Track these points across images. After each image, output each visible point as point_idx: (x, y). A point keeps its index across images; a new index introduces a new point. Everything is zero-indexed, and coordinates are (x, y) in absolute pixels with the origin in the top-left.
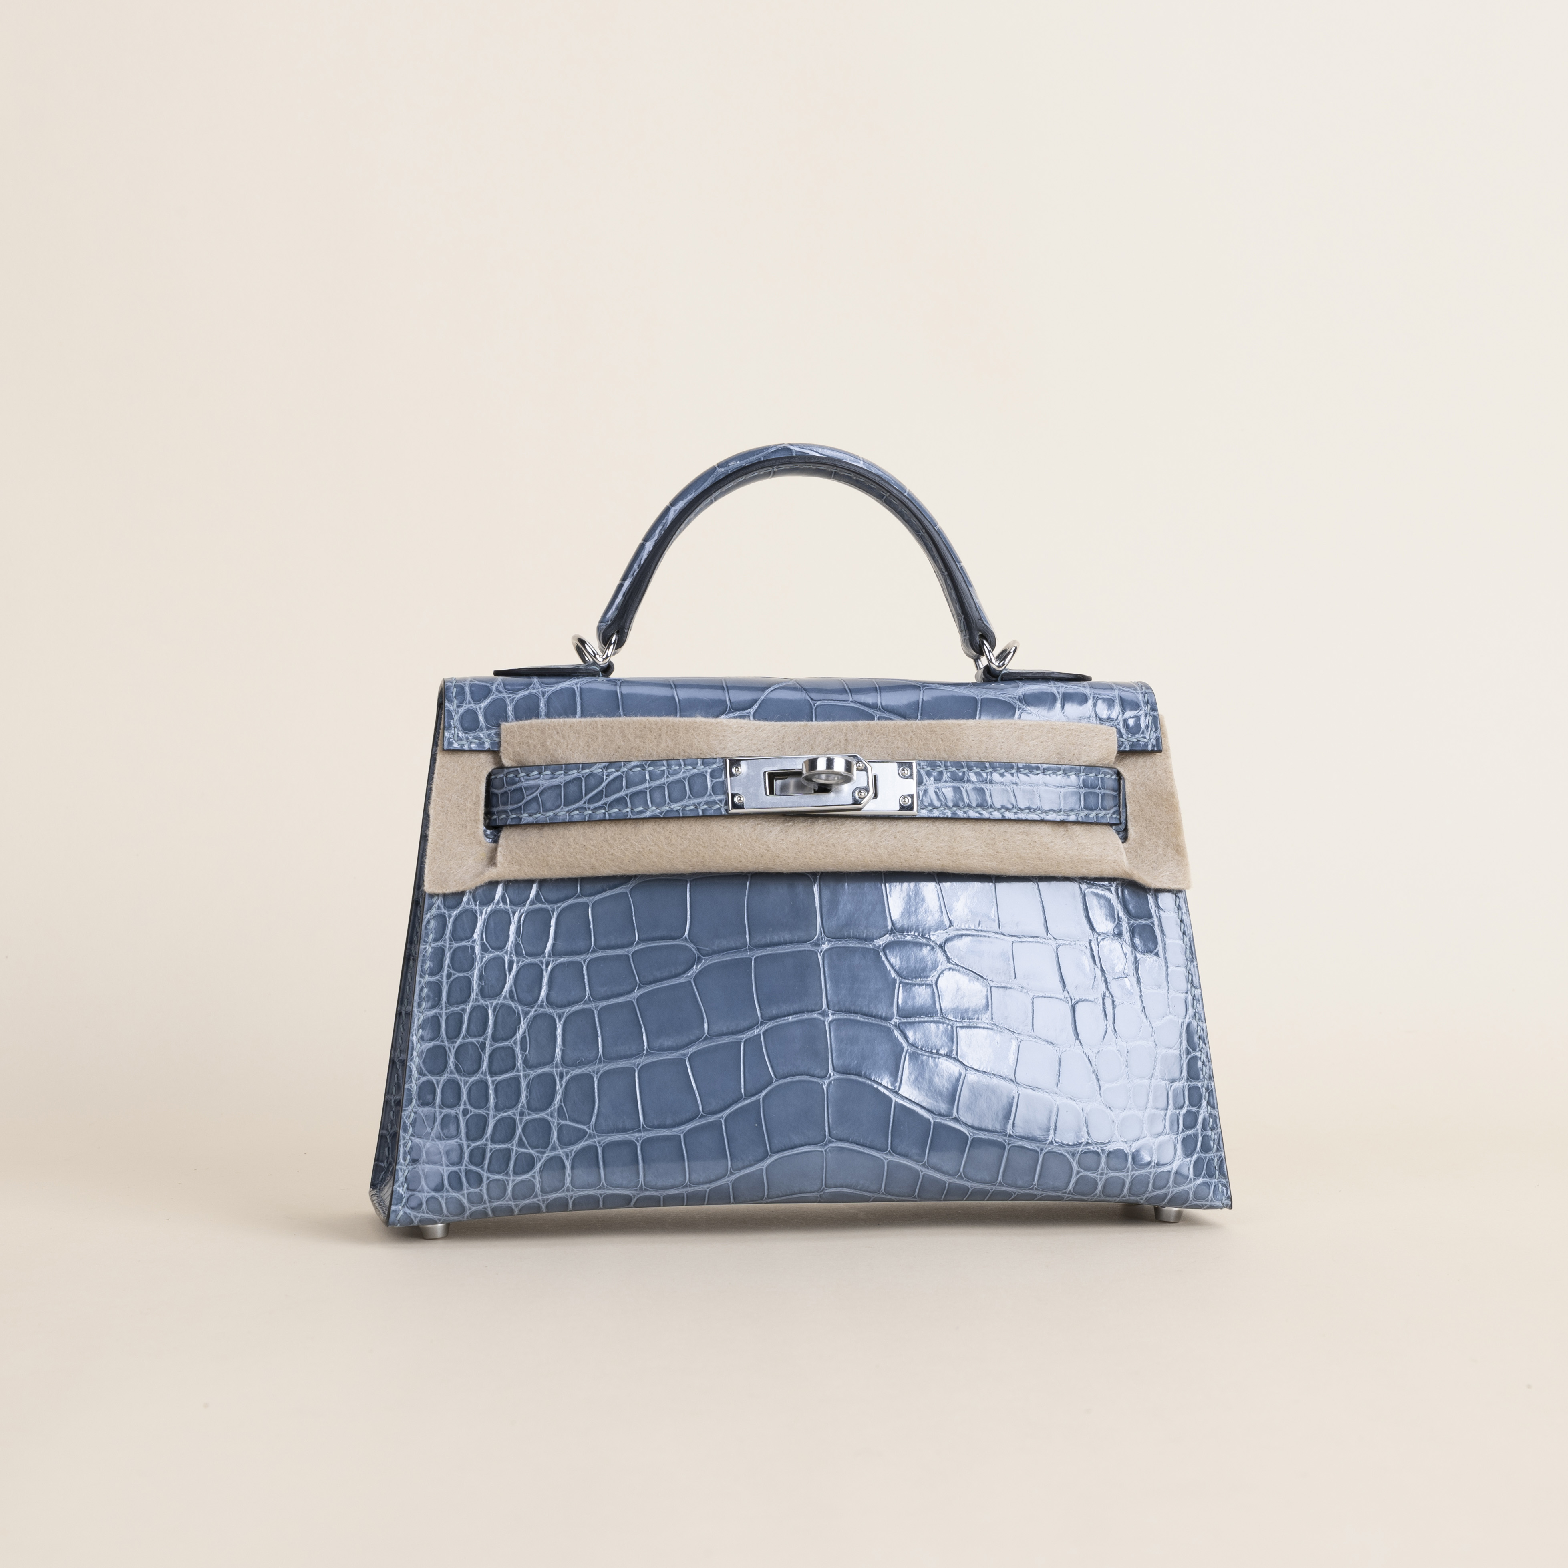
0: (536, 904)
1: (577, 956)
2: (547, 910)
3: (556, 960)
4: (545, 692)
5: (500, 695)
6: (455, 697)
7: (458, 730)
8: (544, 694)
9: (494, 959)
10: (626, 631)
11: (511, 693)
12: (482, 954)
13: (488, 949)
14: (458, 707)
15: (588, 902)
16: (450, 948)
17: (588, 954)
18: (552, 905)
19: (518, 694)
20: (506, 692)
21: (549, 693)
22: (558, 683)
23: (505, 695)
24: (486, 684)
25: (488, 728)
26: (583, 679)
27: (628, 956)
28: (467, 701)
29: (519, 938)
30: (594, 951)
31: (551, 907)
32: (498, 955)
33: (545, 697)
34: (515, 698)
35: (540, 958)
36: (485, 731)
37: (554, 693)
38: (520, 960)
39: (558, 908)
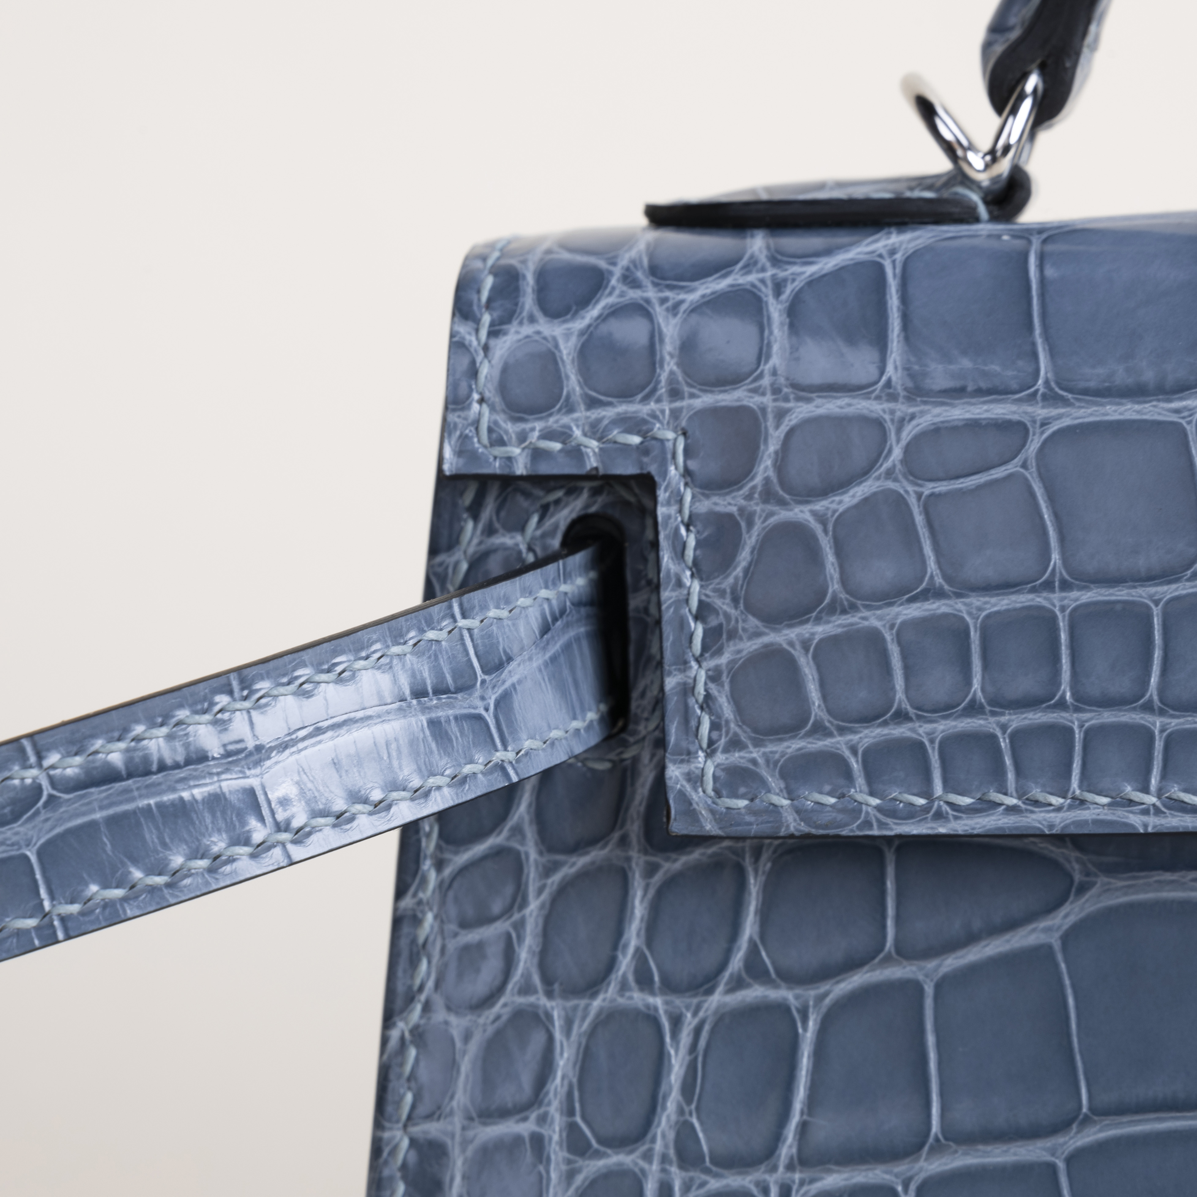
0: (748, 986)
1: (883, 1167)
2: (783, 1008)
3: (812, 1181)
4: (785, 280)
5: (634, 294)
6: (490, 300)
7: (493, 409)
8: (778, 287)
9: (608, 1175)
10: (1068, 64)
11: (671, 288)
12: (569, 1162)
13: (589, 1145)
14: (494, 333)
15: (921, 977)
16: (465, 1143)
17: (917, 1160)
18: (798, 991)
19: (692, 290)
20: (655, 285)
21: (798, 284)
22: (828, 252)
23: (651, 293)
24: (592, 260)
25: (592, 403)
26: (917, 233)
27: (1052, 1168)
28: (525, 314)
29: (689, 1102)
30: (938, 1148)
31: (797, 997)
32: (620, 1164)
33: (784, 297)
34: (682, 302)
35: (759, 1174)
36: (581, 413)
37: (812, 283)
38: (692, 1179)
39: (821, 998)
